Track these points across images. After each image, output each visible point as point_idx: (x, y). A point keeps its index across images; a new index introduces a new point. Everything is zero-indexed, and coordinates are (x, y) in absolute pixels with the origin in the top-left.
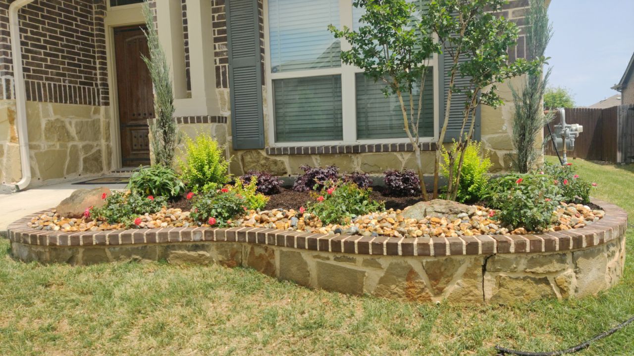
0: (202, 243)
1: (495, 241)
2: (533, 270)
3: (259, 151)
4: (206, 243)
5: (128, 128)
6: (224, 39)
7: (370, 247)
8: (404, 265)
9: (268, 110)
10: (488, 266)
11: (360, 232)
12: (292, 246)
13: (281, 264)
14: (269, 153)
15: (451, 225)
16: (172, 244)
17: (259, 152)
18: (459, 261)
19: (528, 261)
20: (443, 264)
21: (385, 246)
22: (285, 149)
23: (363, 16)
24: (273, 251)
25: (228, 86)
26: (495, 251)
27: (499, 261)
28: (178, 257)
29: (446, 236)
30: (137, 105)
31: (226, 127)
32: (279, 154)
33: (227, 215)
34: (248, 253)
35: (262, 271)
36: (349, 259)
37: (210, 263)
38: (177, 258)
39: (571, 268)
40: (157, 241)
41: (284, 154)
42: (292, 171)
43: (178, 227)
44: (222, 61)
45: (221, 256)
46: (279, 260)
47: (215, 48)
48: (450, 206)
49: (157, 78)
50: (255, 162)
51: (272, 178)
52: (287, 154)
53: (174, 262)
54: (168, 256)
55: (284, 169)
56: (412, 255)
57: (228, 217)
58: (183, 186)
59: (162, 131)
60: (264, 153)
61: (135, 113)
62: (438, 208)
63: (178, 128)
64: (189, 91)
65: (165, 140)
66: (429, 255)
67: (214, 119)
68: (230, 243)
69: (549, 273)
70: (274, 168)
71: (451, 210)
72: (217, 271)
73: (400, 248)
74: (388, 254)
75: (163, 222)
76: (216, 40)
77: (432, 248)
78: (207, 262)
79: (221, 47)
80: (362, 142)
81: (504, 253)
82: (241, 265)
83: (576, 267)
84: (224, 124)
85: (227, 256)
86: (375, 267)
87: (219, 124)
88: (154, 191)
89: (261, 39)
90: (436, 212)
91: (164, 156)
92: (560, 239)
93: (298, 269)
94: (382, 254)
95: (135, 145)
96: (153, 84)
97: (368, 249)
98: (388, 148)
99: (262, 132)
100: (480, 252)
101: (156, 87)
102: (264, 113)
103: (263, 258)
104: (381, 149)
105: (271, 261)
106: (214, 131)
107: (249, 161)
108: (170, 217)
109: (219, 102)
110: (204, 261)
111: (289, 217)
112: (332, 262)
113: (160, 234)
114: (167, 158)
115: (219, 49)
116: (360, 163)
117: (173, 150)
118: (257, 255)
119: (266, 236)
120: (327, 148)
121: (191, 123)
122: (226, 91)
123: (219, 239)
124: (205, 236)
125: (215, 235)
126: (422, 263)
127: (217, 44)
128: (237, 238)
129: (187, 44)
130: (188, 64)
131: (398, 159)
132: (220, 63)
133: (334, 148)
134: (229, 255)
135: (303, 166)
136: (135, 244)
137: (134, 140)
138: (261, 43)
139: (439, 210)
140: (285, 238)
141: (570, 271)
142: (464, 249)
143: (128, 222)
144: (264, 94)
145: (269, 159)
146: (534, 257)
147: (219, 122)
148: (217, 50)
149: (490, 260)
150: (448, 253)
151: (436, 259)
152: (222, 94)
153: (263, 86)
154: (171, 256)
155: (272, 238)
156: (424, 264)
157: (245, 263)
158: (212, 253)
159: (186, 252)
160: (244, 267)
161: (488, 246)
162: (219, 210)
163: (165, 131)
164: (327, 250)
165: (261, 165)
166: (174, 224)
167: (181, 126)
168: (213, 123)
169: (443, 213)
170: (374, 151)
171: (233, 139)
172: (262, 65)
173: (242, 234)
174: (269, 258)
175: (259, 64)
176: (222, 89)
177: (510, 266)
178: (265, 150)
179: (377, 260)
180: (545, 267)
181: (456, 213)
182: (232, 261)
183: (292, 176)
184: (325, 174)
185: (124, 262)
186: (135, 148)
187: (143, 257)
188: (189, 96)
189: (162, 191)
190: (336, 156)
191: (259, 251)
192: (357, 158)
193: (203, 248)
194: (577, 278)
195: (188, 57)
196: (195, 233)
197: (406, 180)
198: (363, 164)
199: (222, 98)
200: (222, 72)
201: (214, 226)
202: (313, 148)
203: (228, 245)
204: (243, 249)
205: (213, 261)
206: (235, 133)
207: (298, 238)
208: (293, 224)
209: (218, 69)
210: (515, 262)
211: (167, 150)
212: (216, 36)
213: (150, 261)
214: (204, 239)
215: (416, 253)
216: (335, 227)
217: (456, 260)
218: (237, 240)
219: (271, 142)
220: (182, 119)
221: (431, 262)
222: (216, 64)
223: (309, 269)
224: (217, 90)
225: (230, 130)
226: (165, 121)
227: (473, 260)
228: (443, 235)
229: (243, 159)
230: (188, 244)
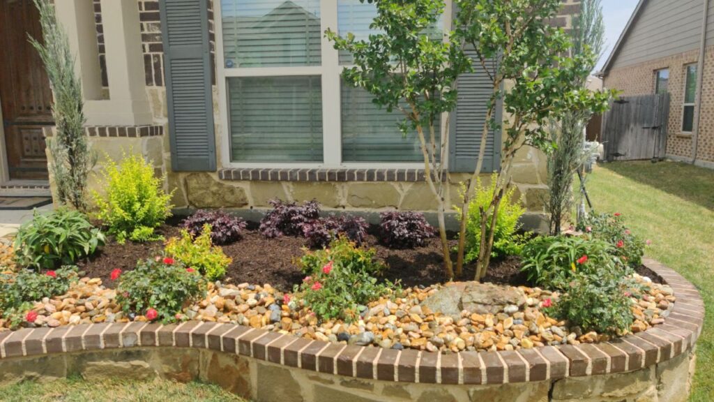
0: (137, 349)
1: (567, 360)
2: (611, 394)
3: (209, 173)
4: (144, 349)
5: (15, 126)
6: (156, 17)
7: (396, 371)
8: (442, 395)
9: (221, 118)
10: (555, 393)
11: (376, 341)
12: (278, 361)
13: (259, 382)
14: (224, 177)
15: (499, 326)
16: (90, 352)
17: (209, 176)
18: (519, 388)
19: (606, 383)
20: (497, 393)
21: (417, 371)
22: (246, 173)
23: (375, 19)
24: (247, 363)
25: (163, 83)
26: (567, 374)
27: (570, 385)
28: (99, 371)
29: (498, 349)
30: (28, 95)
31: (162, 140)
32: (238, 179)
33: (174, 303)
34: (209, 361)
35: (230, 389)
36: (363, 384)
37: (149, 376)
38: (97, 372)
39: (653, 384)
40: (65, 350)
41: (244, 180)
42: (255, 202)
43: (96, 322)
44: (152, 48)
45: (167, 366)
46: (256, 376)
47: (142, 29)
48: (493, 294)
49: (55, 73)
50: (202, 188)
51: (232, 222)
52: (248, 180)
53: (93, 378)
54: (83, 369)
55: (244, 199)
56: (455, 383)
57: (176, 308)
58: (103, 239)
59: (67, 150)
60: (215, 177)
61: (25, 105)
62: (478, 297)
63: (90, 142)
64: (105, 88)
65: (72, 163)
66: (480, 383)
67: (144, 132)
68: (181, 348)
69: (630, 394)
70: (230, 198)
71: (494, 300)
72: (161, 388)
73: (439, 374)
74: (421, 381)
75: (73, 312)
76: (143, 17)
77: (484, 374)
78: (145, 375)
79: (151, 28)
80: (349, 166)
81: (578, 376)
82: (197, 379)
83: (660, 382)
84: (159, 137)
85: (176, 366)
86: (402, 397)
87: (153, 137)
88: (56, 249)
89: (210, 21)
90: (475, 302)
91: (71, 185)
92: (646, 352)
93: (286, 392)
94: (413, 381)
95: (28, 150)
96: (51, 82)
97: (393, 373)
98: (384, 177)
99: (213, 150)
100: (548, 376)
101: (54, 85)
102: (216, 123)
103: (232, 372)
104: (374, 177)
105: (244, 376)
106: (145, 147)
107: (195, 188)
108: (83, 305)
109: (151, 105)
110: (140, 374)
111: (266, 305)
112: (337, 386)
113: (69, 340)
114: (75, 188)
115: (149, 30)
116: (346, 195)
117: (84, 174)
118: (223, 366)
119: (237, 343)
120: (303, 173)
121: (111, 135)
122: (161, 90)
123: (163, 342)
124: (141, 340)
125: (157, 338)
126: (468, 392)
127: (145, 23)
128: (191, 342)
129: (99, 19)
130: (102, 49)
131: (395, 190)
132: (151, 50)
133: (312, 173)
134: (180, 365)
135: (273, 201)
136: (28, 355)
137: (26, 142)
138: (210, 26)
139: (479, 300)
140: (266, 349)
141: (652, 389)
142: (528, 373)
143: (16, 318)
144: (215, 97)
145: (222, 185)
146: (614, 377)
147: (152, 134)
148: (146, 32)
149: (557, 385)
150: (506, 380)
151: (488, 388)
152: (154, 94)
153: (213, 86)
154: (88, 369)
155: (245, 346)
156: (471, 394)
157: (204, 375)
158: (153, 363)
159: (112, 363)
160: (202, 383)
161: (558, 367)
162: (162, 297)
163: (71, 150)
164: (331, 372)
165: (212, 192)
166: (91, 317)
167: (96, 140)
168: (144, 138)
169: (485, 305)
170: (366, 179)
171: (171, 157)
172: (212, 56)
173: (198, 337)
174: (241, 373)
175: (207, 57)
176: (155, 87)
177: (584, 391)
178: (217, 173)
179: (404, 388)
180: (627, 388)
181: (502, 304)
182: (185, 373)
183: (254, 208)
184: (303, 213)
185: (11, 383)
186: (27, 154)
187: (44, 373)
188: (106, 96)
189: (70, 248)
190: (315, 184)
191: (225, 361)
192: (343, 187)
193: (138, 355)
194: (659, 395)
195: (101, 39)
196: (125, 335)
197: (411, 227)
198: (350, 196)
199: (156, 101)
200: (155, 64)
201: (156, 320)
202: (284, 174)
203: (179, 350)
204: (201, 356)
205: (155, 374)
206: (174, 148)
207: (286, 351)
208: (274, 318)
209: (147, 58)
210: (589, 386)
211: (75, 176)
212: (144, 11)
213: (55, 378)
214: (140, 344)
215: (461, 380)
216: (337, 327)
217: (515, 387)
218: (191, 344)
219: (225, 162)
220: (97, 130)
221: (480, 391)
222: (144, 51)
223: (302, 393)
224: (148, 88)
225: (168, 144)
226: (70, 135)
227: (537, 387)
228: (494, 348)
229: (186, 184)
230: (115, 351)
